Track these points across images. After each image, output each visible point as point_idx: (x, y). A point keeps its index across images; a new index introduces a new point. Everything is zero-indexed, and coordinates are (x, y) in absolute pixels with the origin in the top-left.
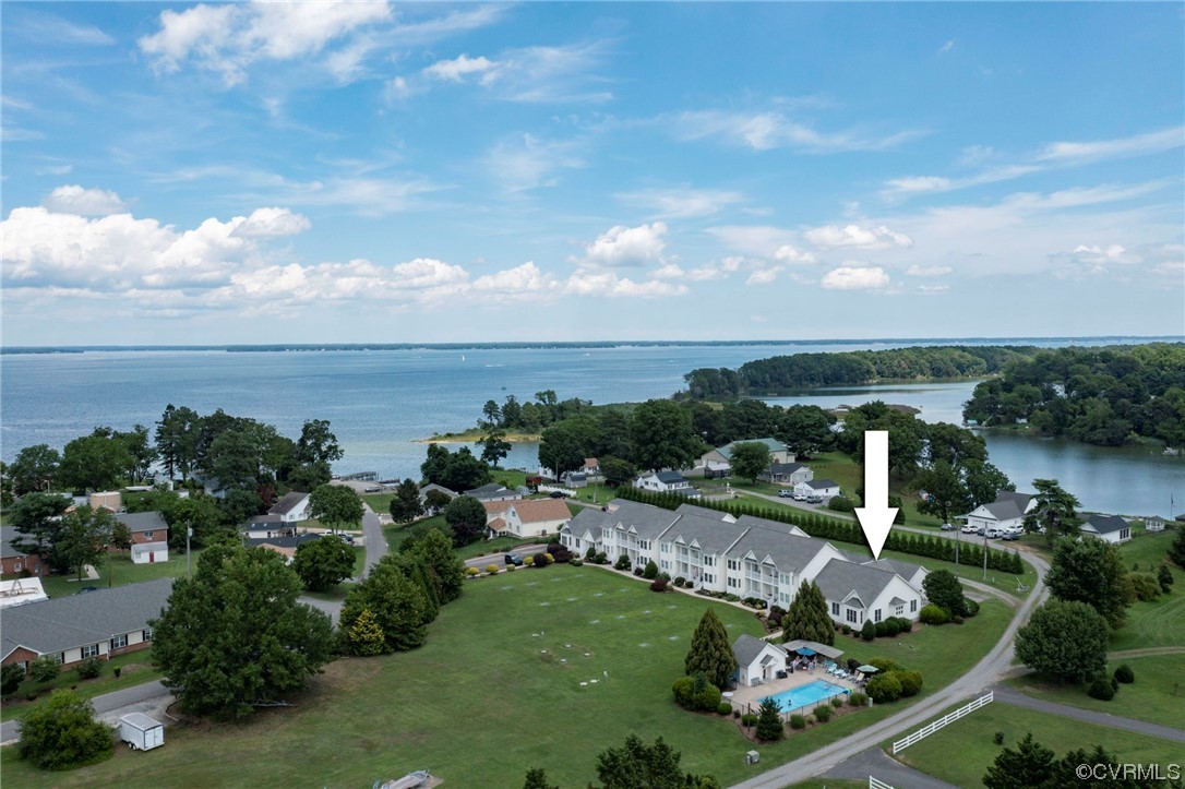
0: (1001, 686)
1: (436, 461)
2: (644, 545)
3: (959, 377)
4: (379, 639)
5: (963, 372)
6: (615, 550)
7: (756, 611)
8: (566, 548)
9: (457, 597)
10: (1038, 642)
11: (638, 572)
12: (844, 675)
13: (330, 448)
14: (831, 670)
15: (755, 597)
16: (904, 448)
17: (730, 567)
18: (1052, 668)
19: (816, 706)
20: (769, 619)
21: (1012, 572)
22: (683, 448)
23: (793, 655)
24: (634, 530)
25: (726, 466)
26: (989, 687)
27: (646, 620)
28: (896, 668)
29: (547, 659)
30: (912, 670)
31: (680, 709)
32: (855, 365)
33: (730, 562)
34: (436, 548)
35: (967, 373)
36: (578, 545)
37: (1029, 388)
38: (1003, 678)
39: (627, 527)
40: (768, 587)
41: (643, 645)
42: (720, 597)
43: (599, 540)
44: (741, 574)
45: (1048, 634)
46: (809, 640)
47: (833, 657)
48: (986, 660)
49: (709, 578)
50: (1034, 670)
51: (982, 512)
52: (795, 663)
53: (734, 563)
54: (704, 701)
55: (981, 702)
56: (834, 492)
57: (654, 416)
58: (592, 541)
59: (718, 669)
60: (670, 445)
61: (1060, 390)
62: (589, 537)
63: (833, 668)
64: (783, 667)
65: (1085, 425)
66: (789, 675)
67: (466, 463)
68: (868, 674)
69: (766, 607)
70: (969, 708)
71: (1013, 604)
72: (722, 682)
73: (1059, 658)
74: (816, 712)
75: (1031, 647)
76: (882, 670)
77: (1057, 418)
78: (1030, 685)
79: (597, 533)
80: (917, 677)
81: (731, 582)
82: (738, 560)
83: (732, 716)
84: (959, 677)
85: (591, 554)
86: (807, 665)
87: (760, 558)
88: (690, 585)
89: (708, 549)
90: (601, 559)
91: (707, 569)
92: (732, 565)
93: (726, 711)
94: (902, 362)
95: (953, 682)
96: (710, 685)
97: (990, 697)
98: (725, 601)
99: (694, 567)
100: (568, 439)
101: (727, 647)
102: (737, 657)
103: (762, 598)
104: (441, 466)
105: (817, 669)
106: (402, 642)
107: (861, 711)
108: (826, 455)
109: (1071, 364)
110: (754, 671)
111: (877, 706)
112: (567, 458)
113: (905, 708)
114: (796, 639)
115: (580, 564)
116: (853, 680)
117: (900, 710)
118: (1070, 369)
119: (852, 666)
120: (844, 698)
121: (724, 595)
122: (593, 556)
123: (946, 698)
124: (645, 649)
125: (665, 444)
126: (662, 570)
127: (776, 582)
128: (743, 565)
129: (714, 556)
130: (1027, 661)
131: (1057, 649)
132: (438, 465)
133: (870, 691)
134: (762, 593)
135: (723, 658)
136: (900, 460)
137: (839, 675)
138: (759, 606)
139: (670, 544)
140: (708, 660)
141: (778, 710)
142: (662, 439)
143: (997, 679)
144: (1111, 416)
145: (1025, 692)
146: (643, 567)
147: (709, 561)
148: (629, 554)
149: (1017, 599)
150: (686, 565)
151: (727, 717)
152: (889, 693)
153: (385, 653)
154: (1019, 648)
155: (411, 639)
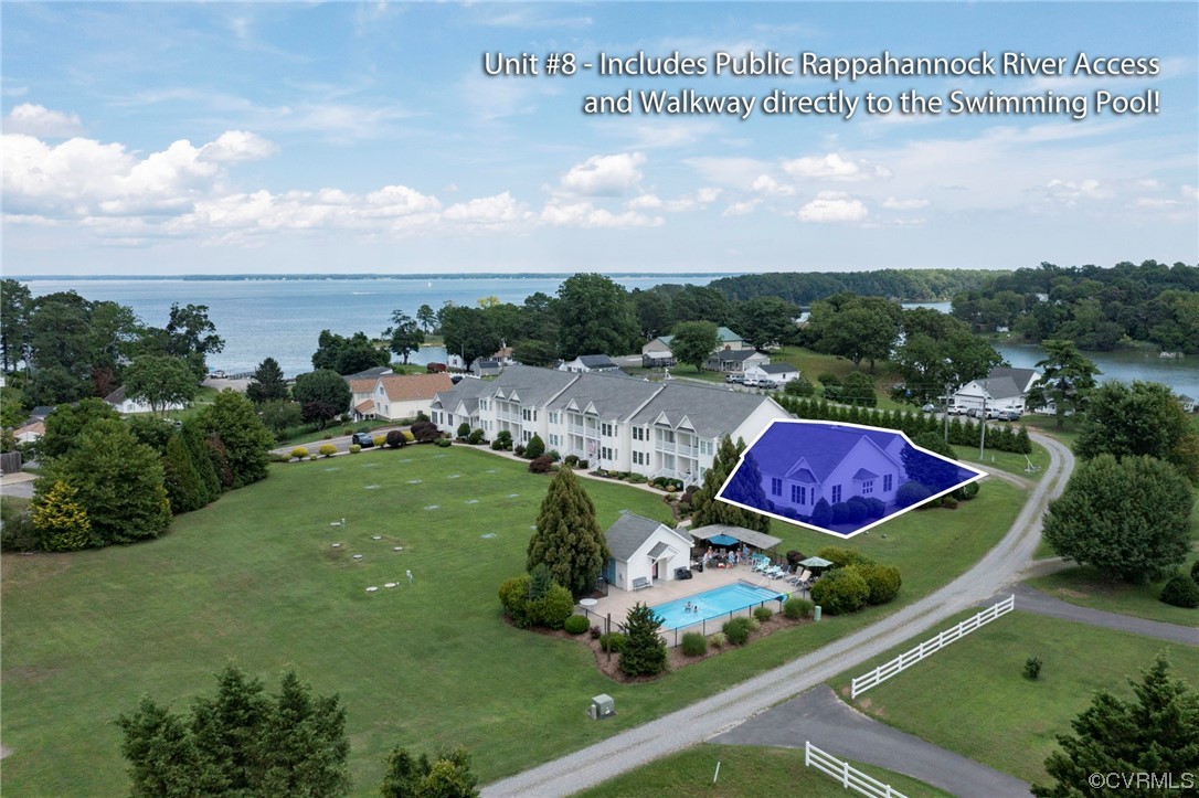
0: (1021, 588)
1: (327, 349)
2: (527, 415)
3: (934, 299)
4: (78, 526)
5: (938, 294)
6: (495, 424)
7: (665, 493)
8: (435, 427)
9: (256, 479)
10: (1082, 518)
11: (520, 451)
12: (781, 573)
13: (210, 338)
14: (761, 567)
15: (668, 477)
16: (876, 332)
17: (635, 437)
18: (1105, 558)
19: (727, 619)
20: (681, 501)
21: (1016, 452)
22: (615, 329)
23: (703, 545)
24: (516, 398)
25: (668, 354)
26: (1003, 589)
27: (507, 505)
28: (861, 561)
29: (334, 556)
30: (884, 564)
31: (507, 626)
32: (827, 285)
33: (635, 429)
34: (225, 412)
35: (942, 295)
36: (451, 423)
37: (1011, 294)
38: (1024, 577)
39: (508, 394)
40: (685, 461)
41: (488, 536)
42: (620, 479)
43: (474, 414)
44: (649, 446)
45: (1100, 505)
46: (731, 524)
47: (764, 547)
48: (994, 554)
49: (607, 453)
50: (1073, 564)
51: (973, 389)
52: (708, 556)
53: (641, 430)
54: (543, 613)
55: (996, 611)
56: (791, 376)
57: (580, 290)
58: (466, 415)
59: (573, 561)
60: (600, 325)
61: (1043, 297)
62: (462, 411)
63: (764, 563)
64: (687, 563)
65: (1072, 330)
66: (696, 574)
67: (359, 349)
68: (816, 571)
69: (681, 489)
70: (978, 620)
71: (1024, 487)
72: (582, 583)
73: (1118, 542)
74: (726, 629)
75: (1071, 526)
76: (839, 565)
77: (1042, 324)
78: (1065, 586)
79: (473, 405)
80: (893, 574)
81: (638, 458)
82: (645, 427)
83: (587, 635)
84: (957, 576)
85: (464, 430)
86: (725, 561)
87: (674, 421)
88: (584, 465)
89: (607, 414)
90: (478, 438)
91: (606, 442)
92: (638, 434)
93: (581, 628)
94: (876, 284)
95: (947, 583)
96: (556, 586)
97: (1010, 603)
98: (627, 483)
99: (590, 441)
100: (479, 320)
101: (591, 528)
102: (609, 545)
103: (676, 477)
104: (332, 355)
105: (740, 567)
106: (121, 532)
107: (803, 624)
108: (788, 350)
109: (1053, 276)
110: (636, 566)
111: (828, 620)
112: (477, 341)
113: (872, 622)
114: (711, 523)
115: (449, 444)
116: (794, 581)
117: (866, 625)
118: (1052, 281)
119: (793, 562)
120: (776, 607)
121: (626, 475)
122: (466, 434)
123: (938, 607)
124: (490, 540)
125: (593, 325)
126: (549, 448)
127: (696, 454)
128: (653, 433)
129: (614, 423)
130: (1063, 549)
131: (1116, 528)
132: (330, 355)
133: (817, 596)
134: (677, 470)
135: (582, 545)
136: (871, 347)
137: (773, 574)
138: (671, 487)
139: (560, 412)
140: (558, 547)
141: (658, 625)
142: (590, 319)
143: (1015, 578)
144: (1101, 319)
145: (1062, 598)
146: (525, 444)
147: (607, 430)
148: (511, 429)
149: (1027, 481)
150: (582, 439)
151: (578, 638)
152: (848, 598)
153: (90, 547)
154: (1050, 532)
155: (137, 527)
